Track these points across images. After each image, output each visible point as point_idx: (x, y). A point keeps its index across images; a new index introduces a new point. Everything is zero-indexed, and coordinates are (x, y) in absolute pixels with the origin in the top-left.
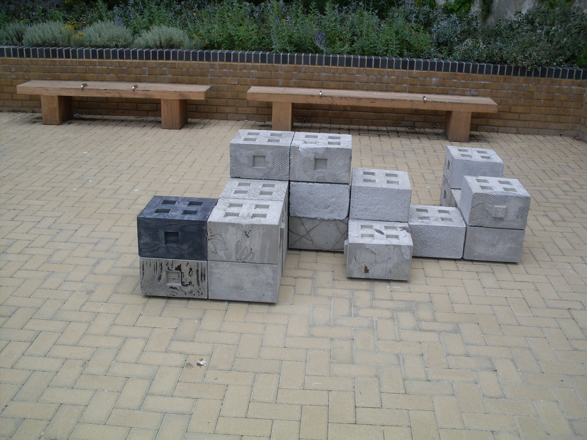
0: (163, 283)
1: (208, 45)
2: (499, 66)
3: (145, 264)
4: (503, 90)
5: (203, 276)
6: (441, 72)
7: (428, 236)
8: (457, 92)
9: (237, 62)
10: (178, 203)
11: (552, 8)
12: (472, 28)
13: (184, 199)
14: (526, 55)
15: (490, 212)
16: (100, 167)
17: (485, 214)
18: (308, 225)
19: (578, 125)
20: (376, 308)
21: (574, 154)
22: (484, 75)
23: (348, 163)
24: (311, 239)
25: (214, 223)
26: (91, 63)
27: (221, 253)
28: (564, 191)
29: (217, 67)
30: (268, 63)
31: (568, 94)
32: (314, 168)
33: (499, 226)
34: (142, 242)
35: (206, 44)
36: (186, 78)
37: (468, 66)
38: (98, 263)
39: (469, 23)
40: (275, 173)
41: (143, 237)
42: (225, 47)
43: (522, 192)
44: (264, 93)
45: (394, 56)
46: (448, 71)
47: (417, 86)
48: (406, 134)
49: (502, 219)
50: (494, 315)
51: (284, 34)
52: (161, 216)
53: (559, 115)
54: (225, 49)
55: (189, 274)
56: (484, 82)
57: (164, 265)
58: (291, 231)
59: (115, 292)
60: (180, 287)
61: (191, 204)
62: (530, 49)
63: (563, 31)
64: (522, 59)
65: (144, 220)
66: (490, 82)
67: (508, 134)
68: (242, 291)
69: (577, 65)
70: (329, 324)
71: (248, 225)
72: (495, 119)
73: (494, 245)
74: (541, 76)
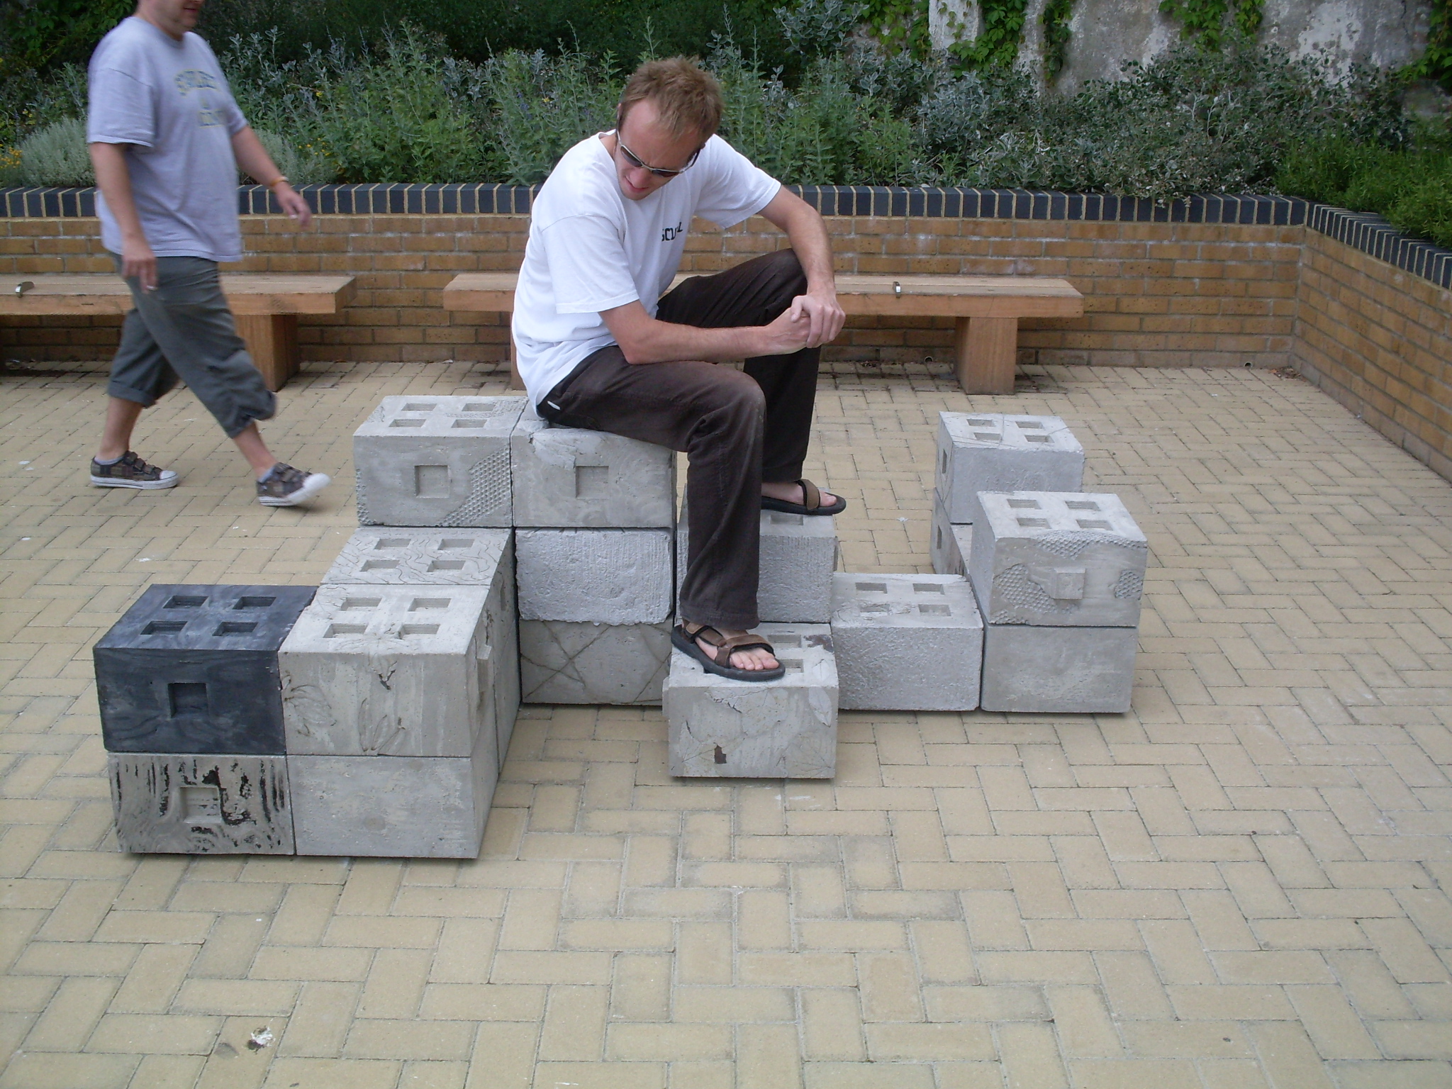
0: (175, 819)
1: (346, 170)
2: (1084, 197)
3: (122, 770)
4: (1098, 258)
5: (278, 795)
6: (937, 219)
7: (884, 656)
8: (982, 268)
9: (420, 212)
10: (211, 602)
11: (1213, 50)
12: (1017, 105)
13: (227, 591)
14: (1152, 168)
15: (1043, 587)
16: (55, 500)
17: (1030, 591)
18: (571, 642)
19: (1290, 340)
20: (742, 858)
21: (1280, 413)
22: (1048, 223)
23: (664, 473)
24: (581, 678)
25: (297, 655)
26: (46, 229)
27: (321, 735)
28: (1251, 513)
29: (369, 227)
30: (499, 212)
31: (1260, 261)
32: (574, 492)
33: (1071, 622)
34: (112, 712)
35: (340, 170)
36: (292, 258)
37: (1005, 202)
38: (15, 766)
39: (1009, 93)
40: (474, 509)
41: (112, 701)
42: (391, 174)
43: (1126, 528)
44: (487, 291)
45: (820, 182)
46: (957, 216)
47: (878, 257)
48: (857, 381)
49: (1075, 603)
50: (1056, 861)
51: (537, 137)
52: (157, 642)
53: (1240, 315)
54: (391, 179)
55: (241, 791)
56: (1048, 240)
57: (173, 771)
58: (525, 658)
59: (52, 847)
60: (220, 827)
61: (244, 603)
62: (1161, 152)
63: (1239, 105)
64: (1141, 178)
65: (111, 654)
66: (1063, 240)
67: (1116, 369)
68: (384, 831)
69: (1278, 189)
70: (612, 911)
71: (386, 658)
72: (1081, 331)
73: (1059, 672)
74: (1191, 220)
